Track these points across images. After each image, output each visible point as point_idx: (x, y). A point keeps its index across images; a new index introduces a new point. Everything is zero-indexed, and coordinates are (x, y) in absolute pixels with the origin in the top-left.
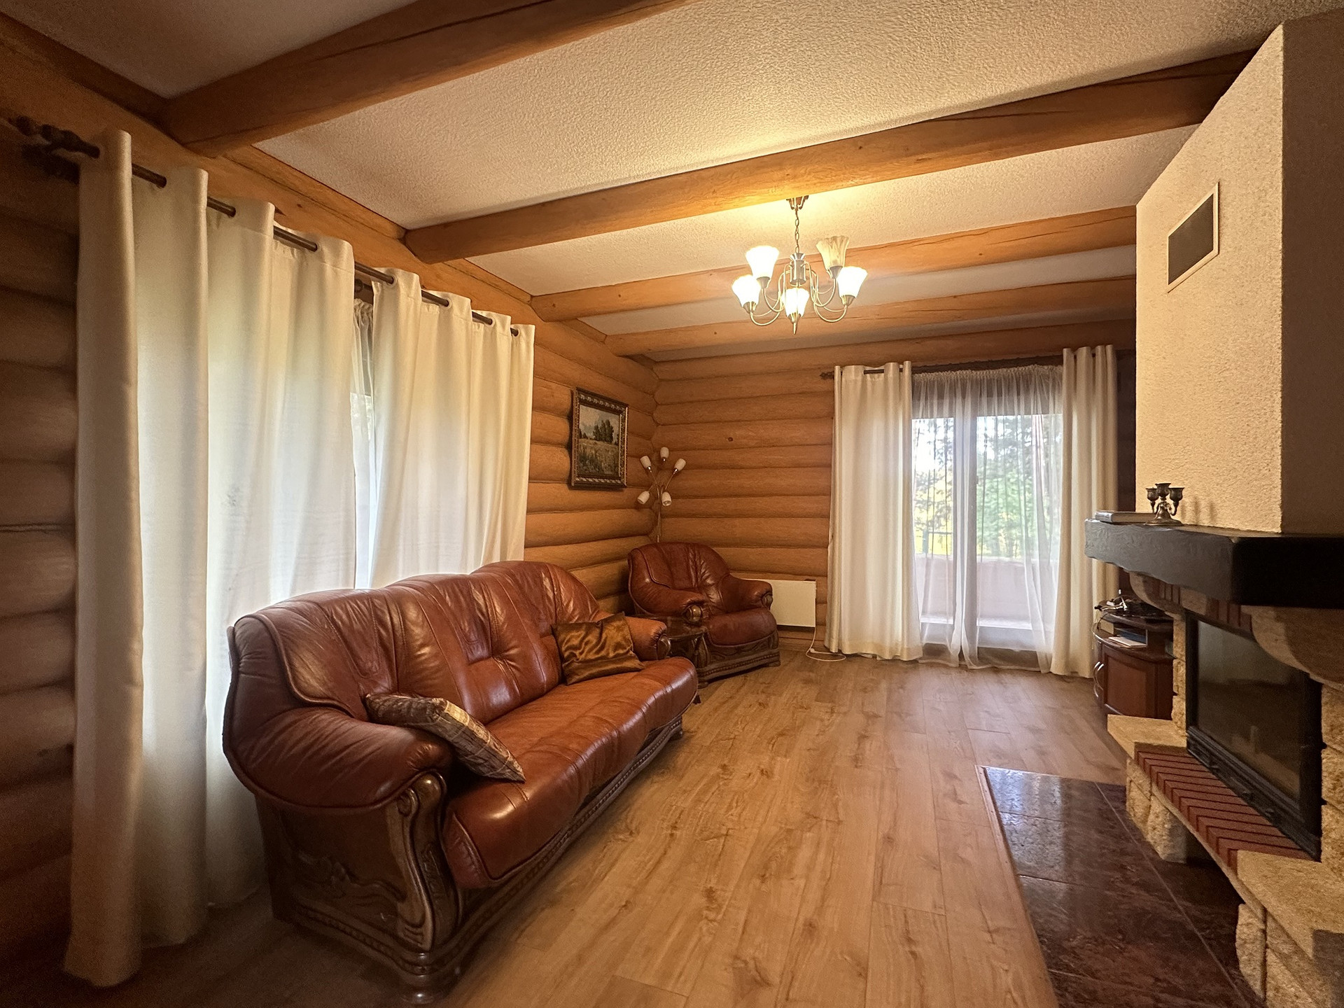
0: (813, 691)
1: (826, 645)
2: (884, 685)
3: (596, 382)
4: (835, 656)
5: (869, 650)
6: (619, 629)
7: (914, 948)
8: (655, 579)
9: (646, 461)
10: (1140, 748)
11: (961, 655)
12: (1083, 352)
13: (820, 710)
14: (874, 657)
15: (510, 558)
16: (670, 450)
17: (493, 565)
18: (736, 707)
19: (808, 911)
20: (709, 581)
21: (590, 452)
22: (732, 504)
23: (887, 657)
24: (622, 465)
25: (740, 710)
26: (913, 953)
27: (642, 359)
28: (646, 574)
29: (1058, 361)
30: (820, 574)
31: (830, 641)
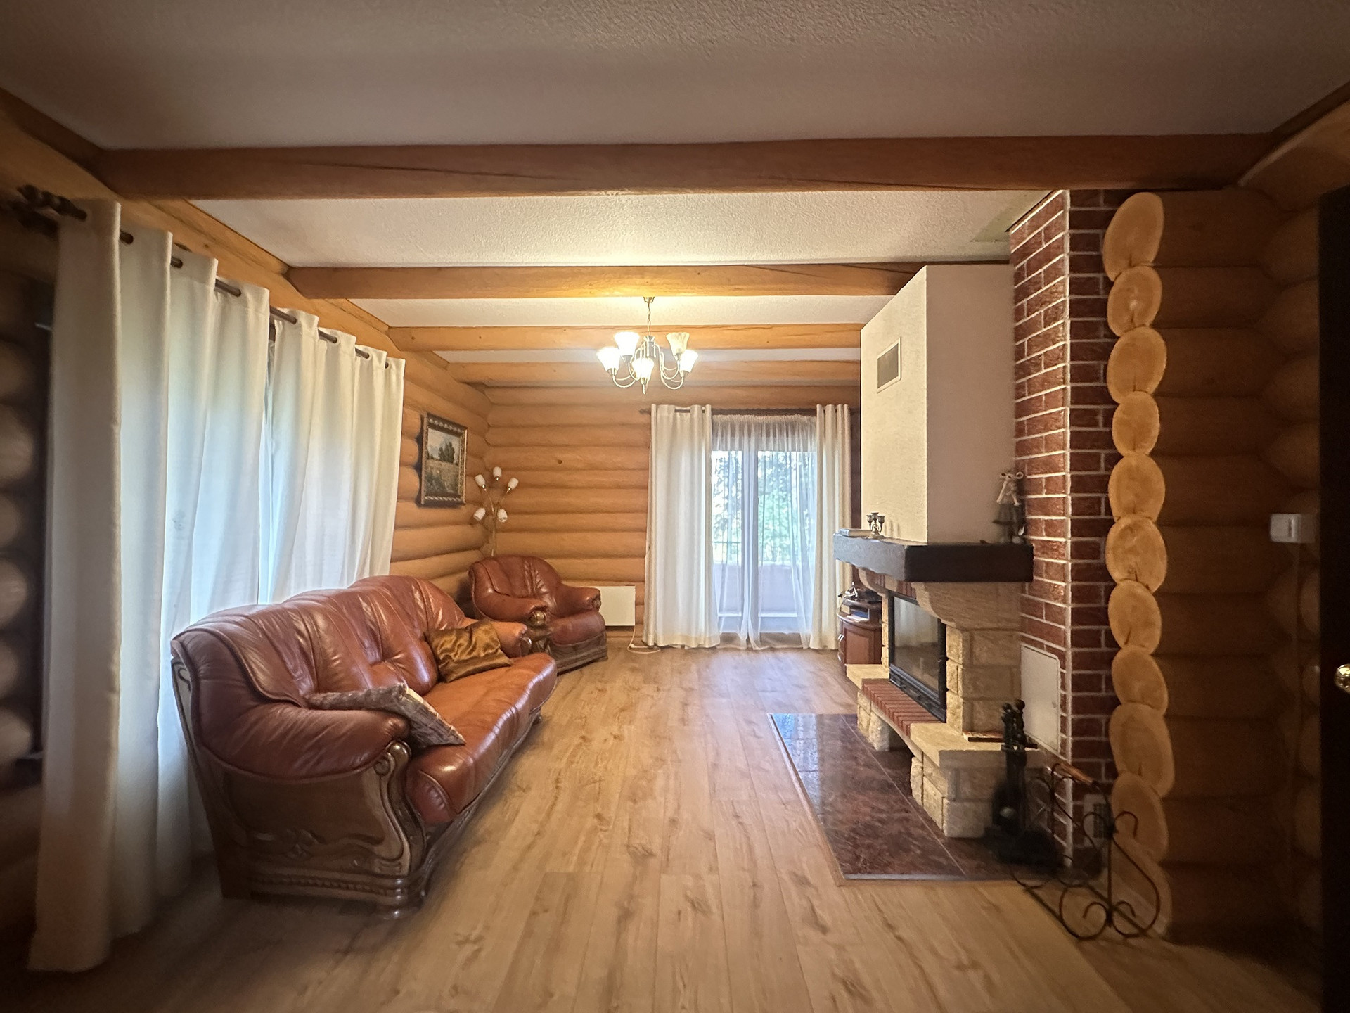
0: (640, 677)
1: (644, 639)
2: (694, 667)
3: (443, 407)
4: (651, 648)
5: (678, 642)
6: (486, 632)
7: (740, 820)
8: (497, 589)
9: (480, 480)
10: (865, 682)
11: (748, 640)
12: (830, 408)
13: (648, 689)
14: (683, 647)
15: (376, 574)
16: (503, 470)
17: (365, 580)
18: (579, 694)
19: (670, 814)
20: (544, 590)
21: (436, 472)
22: (562, 520)
23: (694, 645)
24: (462, 484)
25: (584, 696)
26: (741, 823)
27: (479, 386)
28: (489, 585)
29: (813, 412)
30: (638, 580)
31: (647, 637)
